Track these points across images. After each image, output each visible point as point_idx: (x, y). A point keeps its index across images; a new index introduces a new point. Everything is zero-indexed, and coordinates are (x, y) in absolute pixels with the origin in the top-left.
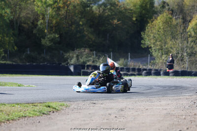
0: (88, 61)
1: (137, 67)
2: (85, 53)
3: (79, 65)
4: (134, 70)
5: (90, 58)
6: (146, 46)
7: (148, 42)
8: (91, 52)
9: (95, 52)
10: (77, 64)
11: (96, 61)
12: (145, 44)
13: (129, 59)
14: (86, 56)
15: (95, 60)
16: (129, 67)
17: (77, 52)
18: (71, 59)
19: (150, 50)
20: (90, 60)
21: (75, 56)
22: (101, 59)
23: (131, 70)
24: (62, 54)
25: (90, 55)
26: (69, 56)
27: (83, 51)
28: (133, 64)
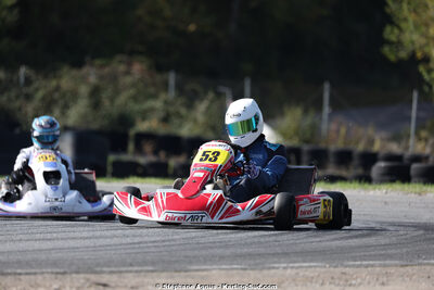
0: (145, 115)
1: (361, 147)
2: (128, 80)
3: (99, 133)
4: (344, 157)
5: (149, 104)
6: (403, 54)
7: (415, 37)
8: (159, 78)
9: (172, 78)
10: (95, 126)
11: (179, 115)
12: (399, 44)
13: (327, 110)
14: (132, 92)
15: (171, 109)
16: (322, 145)
17: (91, 74)
18: (66, 107)
19: (422, 69)
20: (152, 110)
21: (84, 90)
22: (202, 107)
23: (332, 159)
24: (28, 81)
25: (152, 90)
26: (58, 88)
27: (122, 68)
28: (343, 131)
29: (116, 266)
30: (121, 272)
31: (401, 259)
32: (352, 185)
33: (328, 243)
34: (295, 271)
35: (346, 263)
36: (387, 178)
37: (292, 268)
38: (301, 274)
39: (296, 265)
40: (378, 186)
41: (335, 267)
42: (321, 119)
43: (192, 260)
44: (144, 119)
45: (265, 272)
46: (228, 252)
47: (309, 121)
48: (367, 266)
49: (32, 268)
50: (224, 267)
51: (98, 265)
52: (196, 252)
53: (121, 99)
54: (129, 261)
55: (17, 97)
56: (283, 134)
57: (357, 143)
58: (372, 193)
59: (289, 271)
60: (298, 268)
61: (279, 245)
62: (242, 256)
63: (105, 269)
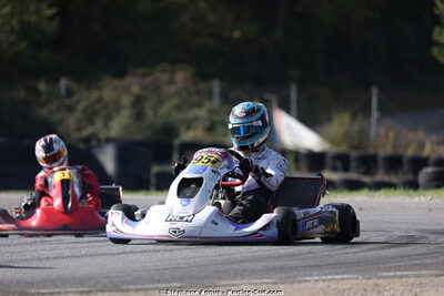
0: (189, 125)
1: (410, 152)
2: (172, 89)
3: (142, 144)
4: (394, 163)
5: (194, 113)
9: (216, 86)
10: (138, 137)
13: (375, 114)
14: (176, 101)
15: (216, 118)
16: (371, 151)
17: (134, 84)
18: (108, 118)
20: (197, 119)
21: (126, 100)
23: (381, 165)
24: (70, 93)
25: (195, 99)
26: (100, 100)
27: (165, 77)
28: (391, 135)
29: (143, 284)
30: (148, 289)
31: (437, 268)
32: (397, 192)
33: (363, 254)
34: (326, 284)
35: (380, 274)
36: (434, 184)
37: (324, 280)
38: (333, 287)
39: (329, 277)
40: (423, 193)
41: (368, 279)
42: (370, 123)
43: (221, 275)
44: (188, 128)
45: (296, 286)
46: (260, 265)
47: (357, 126)
48: (401, 277)
49: (56, 287)
50: (254, 281)
51: (125, 283)
52: (227, 267)
53: (165, 109)
54: (157, 277)
55: (59, 109)
56: (331, 141)
57: (407, 147)
58: (416, 199)
59: (321, 284)
60: (329, 280)
61: (313, 258)
62: (273, 270)
63: (131, 287)
